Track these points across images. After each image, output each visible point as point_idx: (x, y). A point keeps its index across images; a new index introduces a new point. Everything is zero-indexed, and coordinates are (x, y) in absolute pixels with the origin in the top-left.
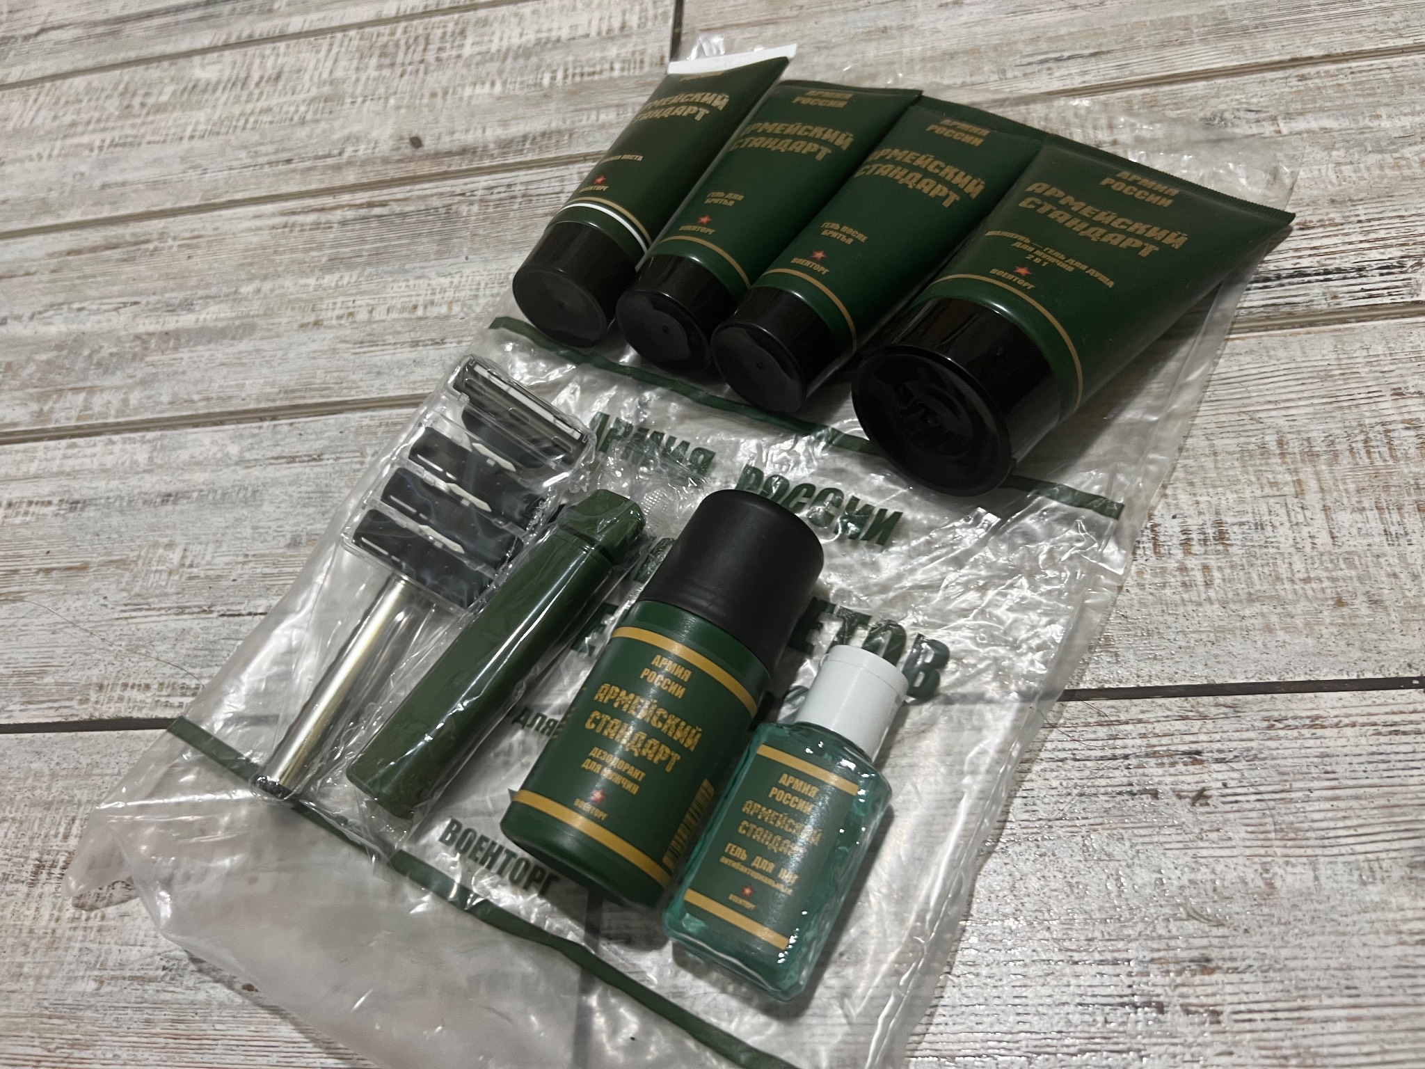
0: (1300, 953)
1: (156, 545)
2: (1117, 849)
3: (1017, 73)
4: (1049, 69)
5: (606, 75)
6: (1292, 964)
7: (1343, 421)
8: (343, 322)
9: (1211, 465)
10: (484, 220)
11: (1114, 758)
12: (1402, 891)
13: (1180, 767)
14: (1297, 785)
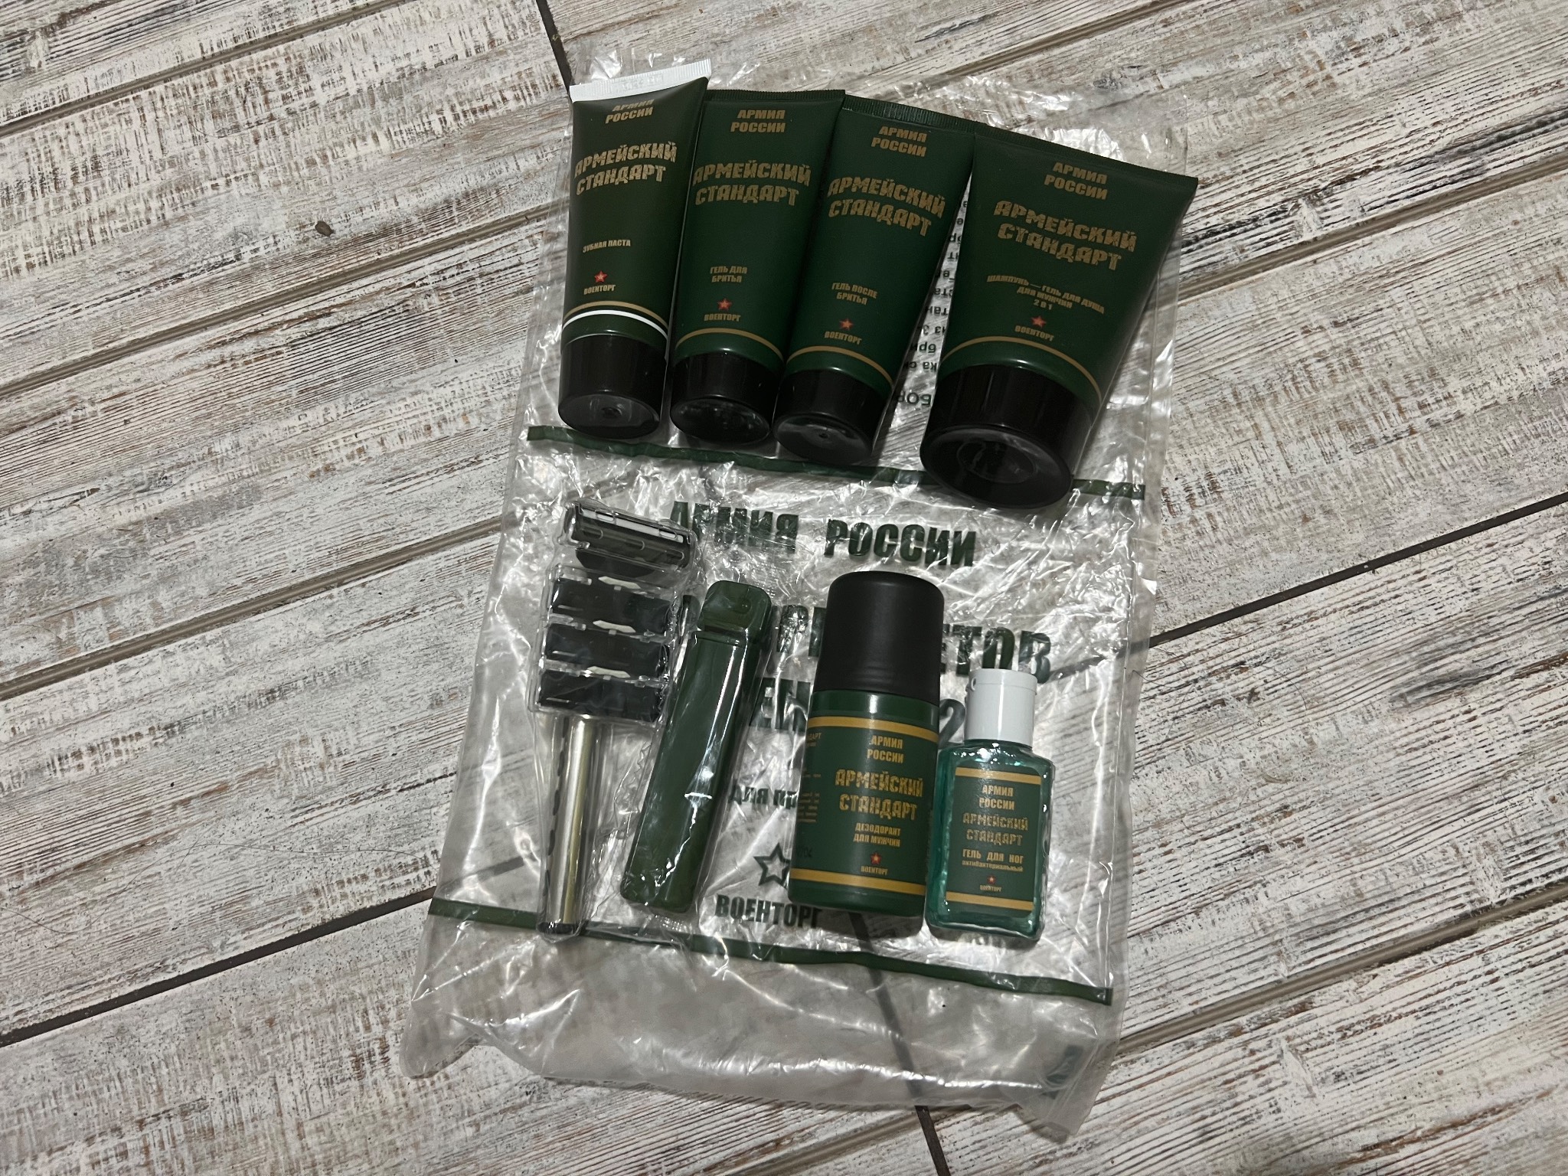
0: (1339, 783)
1: (289, 744)
2: (1210, 751)
3: (920, 51)
4: (947, 42)
5: (501, 109)
6: (1337, 791)
7: (1274, 365)
8: (357, 461)
9: (1190, 427)
10: (452, 312)
11: (1188, 684)
12: (1390, 720)
13: (1233, 677)
14: (1310, 667)
